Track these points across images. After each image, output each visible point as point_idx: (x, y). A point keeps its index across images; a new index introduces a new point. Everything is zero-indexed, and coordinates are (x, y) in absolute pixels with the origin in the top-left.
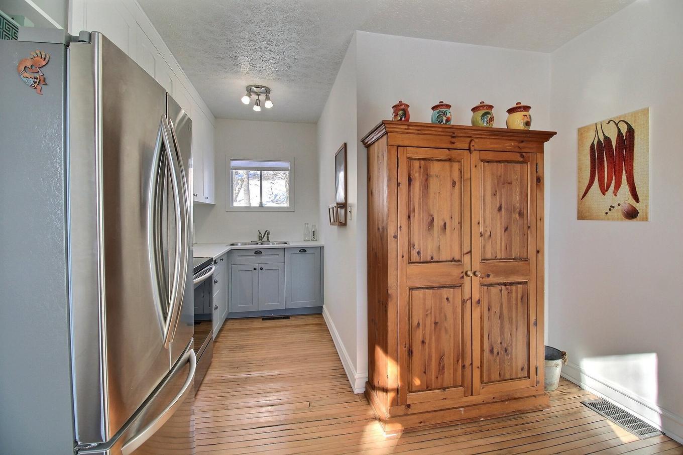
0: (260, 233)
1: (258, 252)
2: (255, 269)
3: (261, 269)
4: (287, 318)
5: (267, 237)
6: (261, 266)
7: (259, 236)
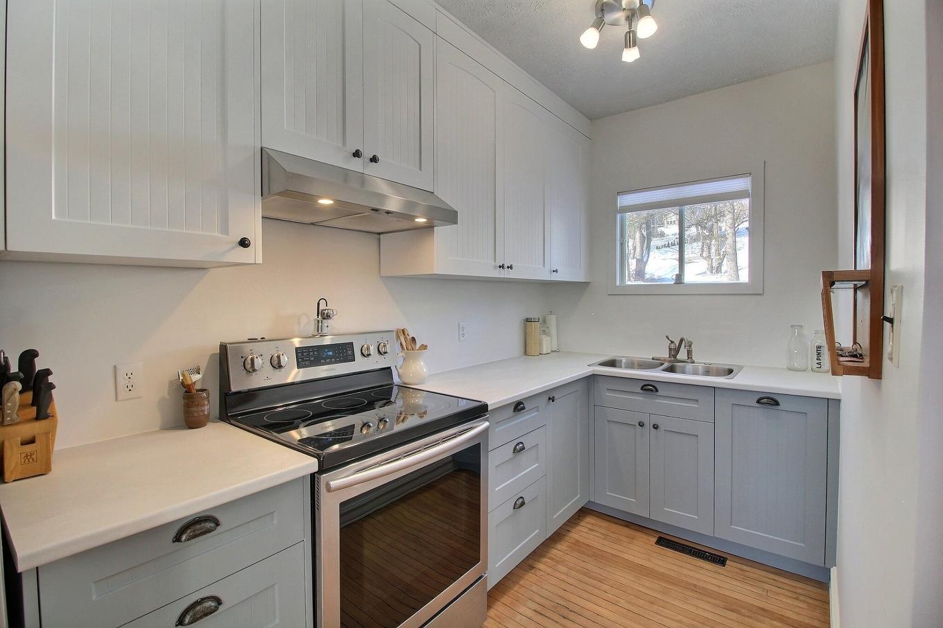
0: (672, 342)
1: (649, 388)
2: (641, 425)
3: (656, 427)
4: (719, 560)
5: (689, 353)
6: (655, 420)
7: (670, 349)
